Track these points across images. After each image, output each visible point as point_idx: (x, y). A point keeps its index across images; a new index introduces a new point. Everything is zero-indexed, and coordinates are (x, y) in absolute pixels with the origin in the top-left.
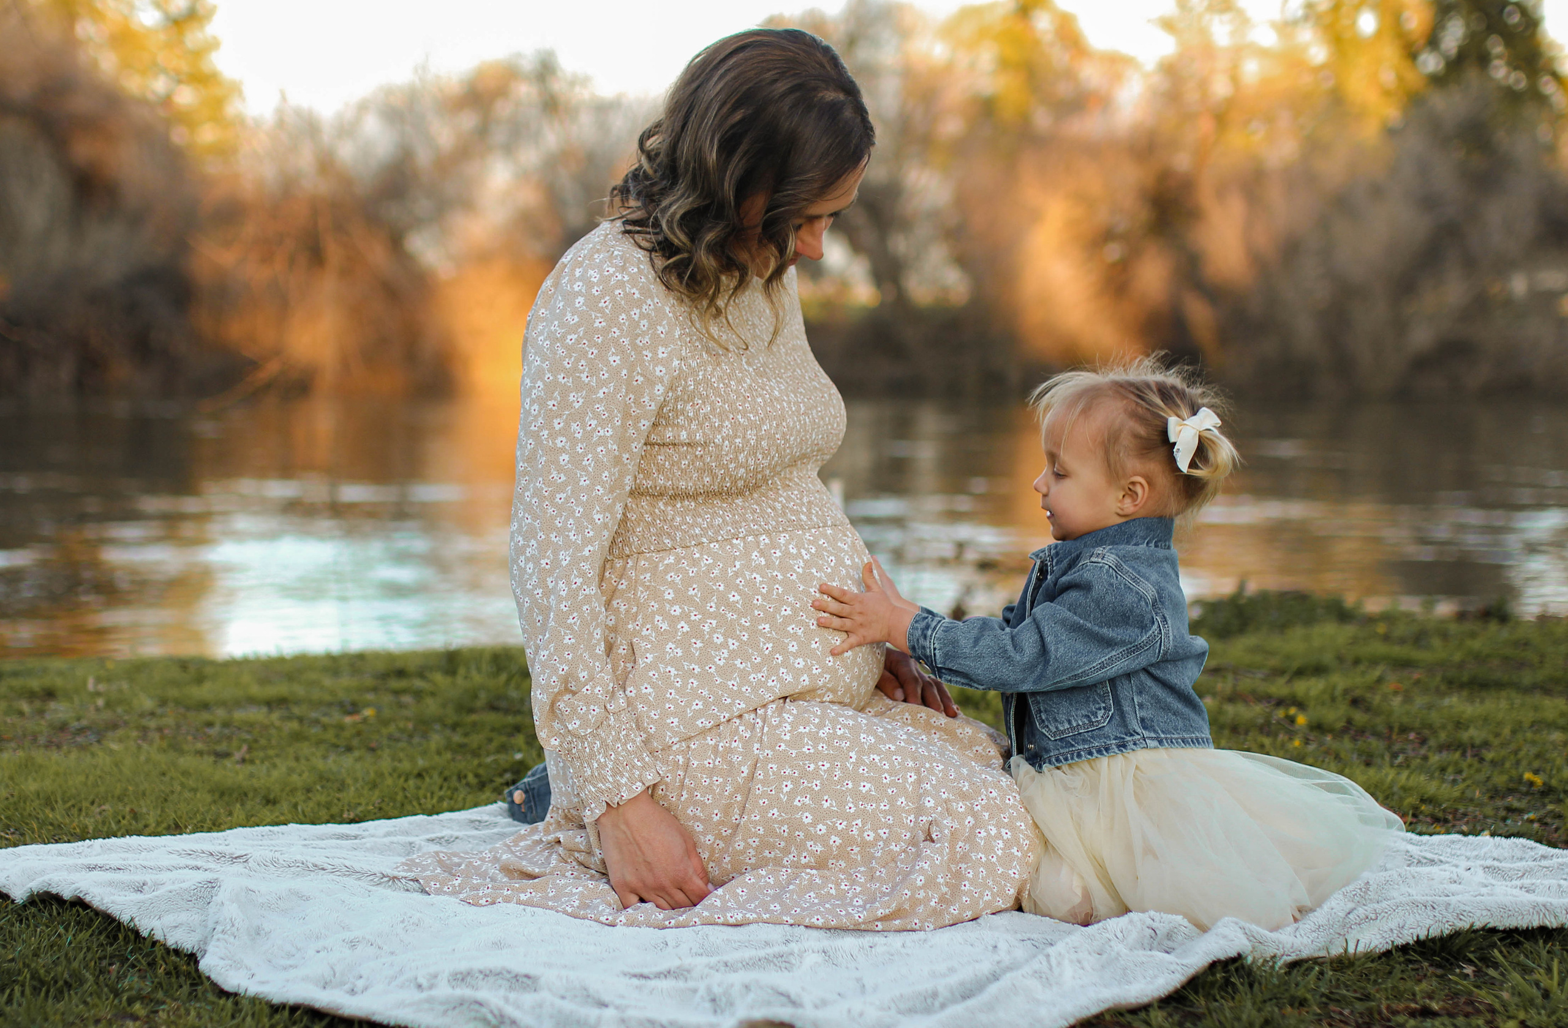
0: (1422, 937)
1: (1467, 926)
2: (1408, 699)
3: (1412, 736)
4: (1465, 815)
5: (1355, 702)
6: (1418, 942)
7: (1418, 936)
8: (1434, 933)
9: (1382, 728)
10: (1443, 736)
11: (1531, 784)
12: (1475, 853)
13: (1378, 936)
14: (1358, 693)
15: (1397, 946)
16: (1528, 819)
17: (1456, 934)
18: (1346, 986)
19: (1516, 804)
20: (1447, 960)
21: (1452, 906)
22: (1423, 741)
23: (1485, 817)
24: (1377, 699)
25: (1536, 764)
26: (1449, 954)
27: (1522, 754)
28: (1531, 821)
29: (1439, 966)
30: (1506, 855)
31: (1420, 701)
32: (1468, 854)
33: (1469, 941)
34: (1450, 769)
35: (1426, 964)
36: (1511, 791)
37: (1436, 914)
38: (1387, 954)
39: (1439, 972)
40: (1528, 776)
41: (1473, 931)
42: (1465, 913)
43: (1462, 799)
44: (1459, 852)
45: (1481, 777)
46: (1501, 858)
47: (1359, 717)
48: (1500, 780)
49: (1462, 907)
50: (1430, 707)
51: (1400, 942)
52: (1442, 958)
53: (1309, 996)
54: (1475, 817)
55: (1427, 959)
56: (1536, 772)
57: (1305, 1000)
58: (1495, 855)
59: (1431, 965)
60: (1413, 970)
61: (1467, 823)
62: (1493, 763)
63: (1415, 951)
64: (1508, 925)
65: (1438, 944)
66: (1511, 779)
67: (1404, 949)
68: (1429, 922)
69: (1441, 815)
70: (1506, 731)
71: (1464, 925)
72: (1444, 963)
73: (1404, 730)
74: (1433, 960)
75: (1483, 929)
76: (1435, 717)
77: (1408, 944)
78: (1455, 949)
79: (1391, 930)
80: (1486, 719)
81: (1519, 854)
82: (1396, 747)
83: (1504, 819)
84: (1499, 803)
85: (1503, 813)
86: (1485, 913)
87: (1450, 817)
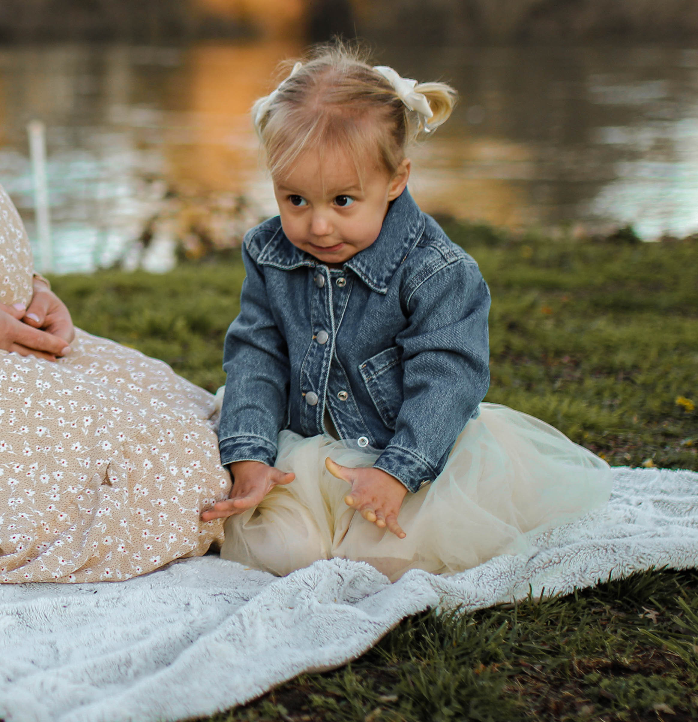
0: (603, 581)
1: (646, 569)
2: (559, 323)
3: (566, 359)
4: (625, 441)
5: (512, 327)
6: (600, 585)
7: (599, 580)
8: (615, 576)
9: (538, 353)
10: (595, 360)
11: (683, 408)
12: (643, 486)
13: (561, 580)
14: (514, 318)
15: (579, 590)
16: (685, 445)
17: (636, 577)
18: (537, 638)
19: (672, 429)
20: (628, 603)
21: (632, 549)
22: (577, 364)
23: (645, 444)
24: (531, 324)
25: (686, 387)
26: (630, 597)
27: (671, 377)
28: (688, 447)
29: (620, 609)
30: (673, 487)
31: (571, 324)
32: (637, 486)
33: (649, 584)
34: (606, 394)
35: (608, 607)
36: (665, 416)
37: (617, 558)
38: (570, 598)
39: (622, 615)
40: (680, 400)
41: (652, 572)
42: (644, 556)
43: (622, 425)
44: (628, 485)
45: (635, 401)
46: (669, 490)
47: (517, 342)
48: (654, 404)
49: (642, 550)
50: (580, 330)
51: (582, 586)
52: (624, 601)
53: (500, 651)
54: (635, 444)
55: (608, 602)
56: (688, 395)
57: (496, 654)
58: (663, 487)
59: (613, 608)
60: (595, 613)
61: (628, 451)
62: (645, 386)
63: (596, 595)
64: (685, 566)
65: (620, 586)
66: (664, 404)
67: (586, 592)
68: (610, 566)
69: (603, 442)
70: (653, 353)
71: (644, 567)
72: (626, 606)
73: (559, 353)
74: (615, 603)
75: (661, 570)
76: (585, 340)
77: (589, 587)
78: (636, 591)
79: (574, 574)
80: (633, 343)
81: (685, 486)
82: (554, 370)
83: (663, 446)
84: (655, 428)
85: (661, 440)
86: (663, 555)
87: (612, 444)
